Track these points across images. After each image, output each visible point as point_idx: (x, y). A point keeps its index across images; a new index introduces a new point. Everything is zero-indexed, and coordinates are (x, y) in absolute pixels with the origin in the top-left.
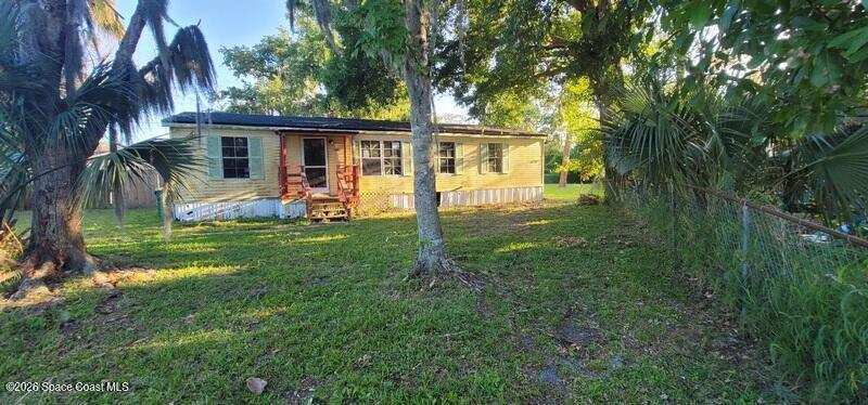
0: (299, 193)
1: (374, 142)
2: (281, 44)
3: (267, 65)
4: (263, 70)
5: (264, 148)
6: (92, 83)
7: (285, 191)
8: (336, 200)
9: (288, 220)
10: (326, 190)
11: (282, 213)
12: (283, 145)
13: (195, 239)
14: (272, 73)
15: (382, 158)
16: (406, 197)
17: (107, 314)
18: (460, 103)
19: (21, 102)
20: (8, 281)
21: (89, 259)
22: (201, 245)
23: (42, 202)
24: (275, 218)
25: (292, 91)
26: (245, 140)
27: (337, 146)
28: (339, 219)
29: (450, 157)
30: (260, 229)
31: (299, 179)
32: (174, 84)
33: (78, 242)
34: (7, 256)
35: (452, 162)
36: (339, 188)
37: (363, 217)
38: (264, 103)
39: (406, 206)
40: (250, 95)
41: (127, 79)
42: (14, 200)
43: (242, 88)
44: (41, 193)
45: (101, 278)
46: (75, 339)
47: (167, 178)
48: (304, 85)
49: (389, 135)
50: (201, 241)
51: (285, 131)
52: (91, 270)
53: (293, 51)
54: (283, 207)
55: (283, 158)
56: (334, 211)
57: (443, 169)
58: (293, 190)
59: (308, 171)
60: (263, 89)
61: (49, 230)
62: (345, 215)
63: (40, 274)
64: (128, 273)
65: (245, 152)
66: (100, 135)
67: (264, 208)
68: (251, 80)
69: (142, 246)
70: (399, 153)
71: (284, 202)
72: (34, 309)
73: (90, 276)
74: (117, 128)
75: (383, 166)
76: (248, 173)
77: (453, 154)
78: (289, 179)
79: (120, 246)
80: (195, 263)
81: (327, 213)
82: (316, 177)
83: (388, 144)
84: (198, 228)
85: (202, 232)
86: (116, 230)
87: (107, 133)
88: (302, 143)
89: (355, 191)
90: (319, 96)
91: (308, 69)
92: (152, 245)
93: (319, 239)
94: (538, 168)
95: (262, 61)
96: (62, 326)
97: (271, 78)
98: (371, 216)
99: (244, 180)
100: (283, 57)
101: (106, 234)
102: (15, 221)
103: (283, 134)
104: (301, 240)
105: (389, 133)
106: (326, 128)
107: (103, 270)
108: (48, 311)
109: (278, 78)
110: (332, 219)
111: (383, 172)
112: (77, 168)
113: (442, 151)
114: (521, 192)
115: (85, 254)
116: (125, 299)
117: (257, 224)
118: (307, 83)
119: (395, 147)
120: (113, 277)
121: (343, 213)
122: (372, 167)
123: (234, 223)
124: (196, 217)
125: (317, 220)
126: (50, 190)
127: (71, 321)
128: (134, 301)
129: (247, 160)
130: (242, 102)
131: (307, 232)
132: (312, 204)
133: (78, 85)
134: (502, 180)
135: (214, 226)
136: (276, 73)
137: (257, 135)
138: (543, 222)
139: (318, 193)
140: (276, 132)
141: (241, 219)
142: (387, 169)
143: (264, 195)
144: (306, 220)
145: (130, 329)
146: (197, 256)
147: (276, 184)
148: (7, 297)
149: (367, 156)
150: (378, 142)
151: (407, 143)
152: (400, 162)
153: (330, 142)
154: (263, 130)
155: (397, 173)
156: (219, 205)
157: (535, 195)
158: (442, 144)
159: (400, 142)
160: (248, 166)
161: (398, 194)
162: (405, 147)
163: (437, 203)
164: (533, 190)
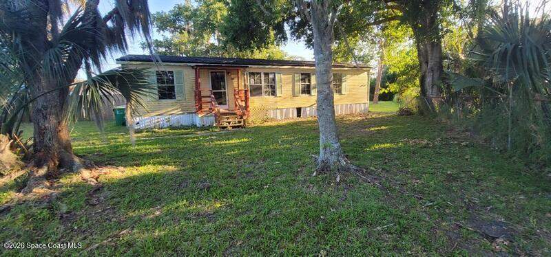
0: (210, 109)
1: (257, 74)
2: (186, 9)
3: (178, 24)
4: (175, 28)
5: (185, 78)
6: (71, 26)
7: (200, 108)
8: (235, 114)
9: (203, 128)
10: (226, 107)
11: (198, 123)
12: (197, 77)
13: (145, 142)
14: (181, 30)
15: (263, 84)
16: (278, 111)
17: (94, 205)
18: (309, 47)
19: (18, 40)
20: (19, 177)
21: (77, 160)
22: (151, 146)
23: (40, 117)
24: (194, 126)
25: (196, 41)
26: (171, 72)
27: (233, 76)
28: (238, 127)
29: (307, 83)
30: (187, 134)
31: (209, 99)
32: (127, 30)
33: (67, 147)
34: (17, 159)
35: (308, 86)
36: (236, 105)
37: (253, 126)
38: (177, 50)
39: (279, 117)
40: (168, 44)
41: (95, 24)
42: (19, 116)
43: (162, 40)
44: (39, 111)
45: (86, 174)
46: (73, 230)
47: (129, 98)
48: (203, 38)
49: (268, 68)
50: (150, 144)
51: (199, 66)
52: (78, 168)
53: (195, 13)
54: (199, 119)
55: (197, 85)
56: (234, 121)
57: (303, 92)
58: (206, 107)
59: (215, 94)
60: (176, 41)
61: (46, 140)
62: (242, 124)
63: (42, 171)
64: (105, 170)
65: (172, 81)
66: (78, 67)
67: (186, 120)
68: (168, 35)
69: (110, 147)
70: (274, 80)
71: (200, 116)
72: (39, 201)
73: (78, 173)
74: (90, 61)
75: (263, 90)
76: (174, 96)
77: (309, 81)
78: (203, 99)
79: (95, 148)
80: (151, 161)
81: (229, 123)
82: (220, 98)
83: (267, 74)
84: (144, 134)
85: (147, 136)
86: (91, 135)
87: (83, 65)
88: (210, 74)
89: (247, 107)
90: (213, 45)
91: (206, 25)
92: (117, 147)
93: (231, 142)
94: (365, 90)
95: (174, 21)
96: (62, 217)
97: (181, 33)
98: (258, 124)
99: (173, 101)
100: (188, 18)
101: (84, 139)
102: (21, 132)
103: (198, 68)
104: (219, 142)
105: (267, 67)
106: (226, 63)
107: (87, 168)
108: (50, 203)
109: (185, 33)
110: (234, 127)
111: (263, 94)
112: (64, 92)
113: (302, 79)
114: (354, 106)
115: (73, 156)
116: (106, 193)
117: (183, 130)
118: (205, 36)
119: (271, 76)
120: (95, 173)
121: (240, 122)
122: (256, 90)
123: (168, 130)
124: (142, 126)
125: (224, 128)
126: (45, 108)
127: (67, 213)
128: (112, 194)
129: (174, 87)
130: (162, 50)
131: (220, 137)
132: (218, 116)
133: (60, 28)
134: (341, 99)
135: (155, 132)
136: (184, 29)
137: (179, 69)
138: (383, 128)
139: (222, 109)
140: (193, 67)
141: (172, 128)
142: (266, 92)
143: (186, 111)
144: (216, 127)
145: (114, 219)
146: (150, 156)
147: (193, 103)
148: (19, 191)
149: (253, 83)
150: (260, 74)
151: (279, 73)
152: (274, 87)
153: (228, 73)
154: (183, 66)
155: (272, 95)
156: (157, 118)
157: (363, 109)
158: (302, 74)
159: (274, 73)
160: (174, 91)
161: (274, 109)
162: (277, 76)
163: (299, 115)
164: (362, 105)
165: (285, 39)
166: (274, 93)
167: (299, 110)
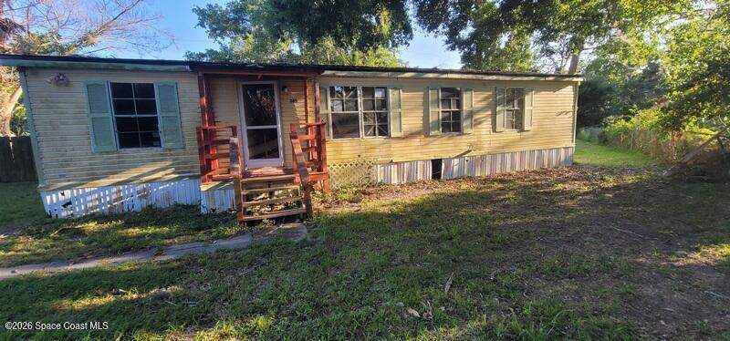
1: (347, 89)
3: (241, 25)
5: (182, 99)
10: (277, 162)
11: (204, 205)
14: (247, 34)
15: (361, 111)
16: (394, 168)
27: (293, 94)
28: (292, 218)
29: (454, 109)
35: (457, 115)
39: (394, 180)
49: (371, 77)
54: (205, 193)
57: (446, 127)
62: (302, 210)
65: (151, 107)
68: (227, 41)
70: (384, 103)
71: (203, 187)
75: (362, 123)
76: (159, 139)
77: (459, 105)
78: (221, 147)
82: (264, 144)
83: (369, 91)
88: (241, 91)
89: (320, 164)
94: (570, 121)
99: (154, 151)
105: (370, 74)
109: (251, 37)
111: (362, 133)
113: (443, 101)
114: (546, 154)
119: (378, 94)
122: (346, 126)
124: (77, 210)
125: (253, 223)
129: (156, 120)
134: (521, 140)
136: (250, 32)
137: (167, 80)
139: (264, 169)
142: (367, 128)
143: (182, 172)
149: (338, 110)
150: (354, 89)
151: (395, 89)
152: (386, 117)
153: (284, 88)
154: (176, 72)
155: (381, 133)
156: (114, 190)
157: (563, 158)
158: (443, 90)
159: (385, 88)
160: (157, 129)
161: (384, 164)
162: (392, 95)
163: (436, 175)
164: (563, 151)
165: (407, 29)
166: (384, 131)
167: (436, 164)
